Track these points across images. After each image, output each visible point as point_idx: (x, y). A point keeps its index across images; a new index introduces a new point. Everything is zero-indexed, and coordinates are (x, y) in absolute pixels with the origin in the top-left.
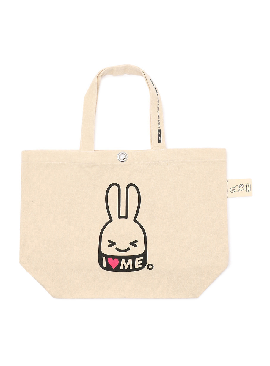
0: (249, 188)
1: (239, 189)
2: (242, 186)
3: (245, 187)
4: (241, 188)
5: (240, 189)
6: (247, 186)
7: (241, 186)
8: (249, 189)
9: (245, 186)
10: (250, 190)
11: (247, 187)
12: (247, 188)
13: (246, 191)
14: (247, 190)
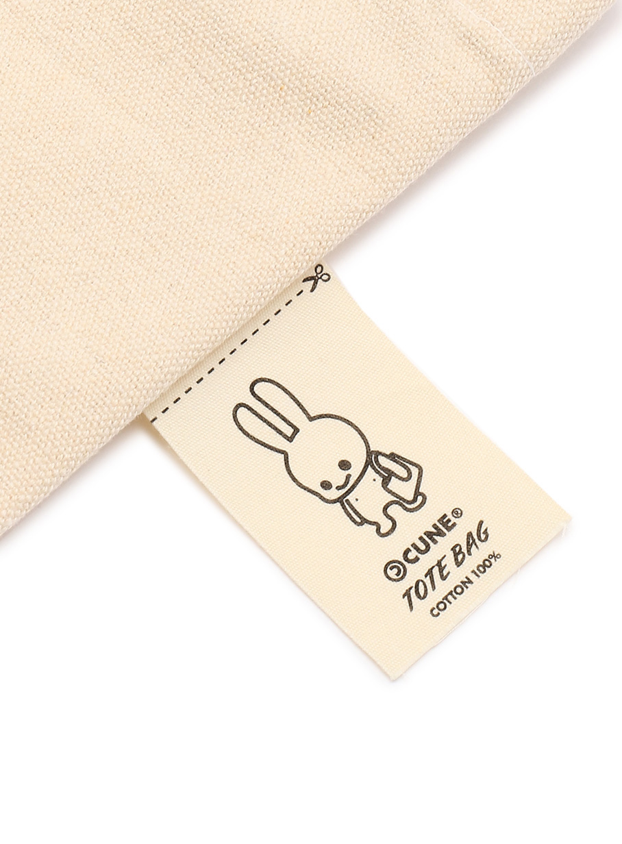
0: (456, 575)
1: (338, 477)
2: (406, 490)
3: (412, 526)
4: (369, 497)
5: (349, 487)
6: (457, 536)
7: (387, 477)
8: (443, 588)
9: (425, 520)
10: (434, 597)
11: (442, 548)
12: (428, 561)
13: (397, 570)
14: (415, 572)
